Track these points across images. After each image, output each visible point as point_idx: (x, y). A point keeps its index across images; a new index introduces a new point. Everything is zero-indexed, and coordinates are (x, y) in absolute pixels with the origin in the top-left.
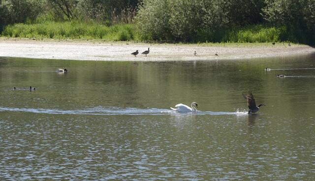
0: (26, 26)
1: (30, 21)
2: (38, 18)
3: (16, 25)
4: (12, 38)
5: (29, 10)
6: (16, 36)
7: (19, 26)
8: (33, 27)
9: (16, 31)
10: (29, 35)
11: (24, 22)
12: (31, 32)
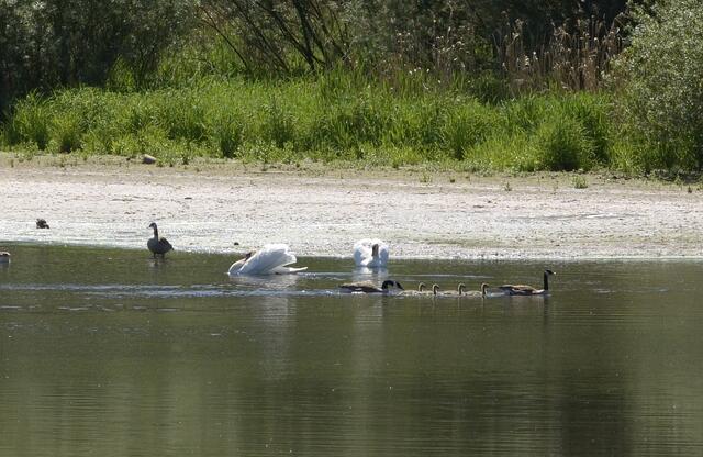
0: (109, 99)
1: (123, 75)
2: (162, 66)
3: (65, 96)
4: (49, 157)
5: (121, 29)
6: (68, 146)
7: (86, 97)
8: (140, 103)
9: (63, 123)
10: (125, 142)
11: (98, 80)
12: (136, 125)
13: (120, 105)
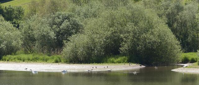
0: (12, 56)
1: (13, 54)
2: (16, 53)
3: (8, 56)
4: (6, 62)
5: (13, 49)
6: (8, 61)
7: (9, 56)
8: (15, 56)
9: (7, 58)
10: (14, 60)
11: (11, 54)
12: (15, 59)
13: (13, 57)
